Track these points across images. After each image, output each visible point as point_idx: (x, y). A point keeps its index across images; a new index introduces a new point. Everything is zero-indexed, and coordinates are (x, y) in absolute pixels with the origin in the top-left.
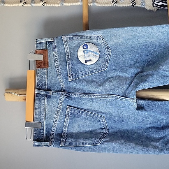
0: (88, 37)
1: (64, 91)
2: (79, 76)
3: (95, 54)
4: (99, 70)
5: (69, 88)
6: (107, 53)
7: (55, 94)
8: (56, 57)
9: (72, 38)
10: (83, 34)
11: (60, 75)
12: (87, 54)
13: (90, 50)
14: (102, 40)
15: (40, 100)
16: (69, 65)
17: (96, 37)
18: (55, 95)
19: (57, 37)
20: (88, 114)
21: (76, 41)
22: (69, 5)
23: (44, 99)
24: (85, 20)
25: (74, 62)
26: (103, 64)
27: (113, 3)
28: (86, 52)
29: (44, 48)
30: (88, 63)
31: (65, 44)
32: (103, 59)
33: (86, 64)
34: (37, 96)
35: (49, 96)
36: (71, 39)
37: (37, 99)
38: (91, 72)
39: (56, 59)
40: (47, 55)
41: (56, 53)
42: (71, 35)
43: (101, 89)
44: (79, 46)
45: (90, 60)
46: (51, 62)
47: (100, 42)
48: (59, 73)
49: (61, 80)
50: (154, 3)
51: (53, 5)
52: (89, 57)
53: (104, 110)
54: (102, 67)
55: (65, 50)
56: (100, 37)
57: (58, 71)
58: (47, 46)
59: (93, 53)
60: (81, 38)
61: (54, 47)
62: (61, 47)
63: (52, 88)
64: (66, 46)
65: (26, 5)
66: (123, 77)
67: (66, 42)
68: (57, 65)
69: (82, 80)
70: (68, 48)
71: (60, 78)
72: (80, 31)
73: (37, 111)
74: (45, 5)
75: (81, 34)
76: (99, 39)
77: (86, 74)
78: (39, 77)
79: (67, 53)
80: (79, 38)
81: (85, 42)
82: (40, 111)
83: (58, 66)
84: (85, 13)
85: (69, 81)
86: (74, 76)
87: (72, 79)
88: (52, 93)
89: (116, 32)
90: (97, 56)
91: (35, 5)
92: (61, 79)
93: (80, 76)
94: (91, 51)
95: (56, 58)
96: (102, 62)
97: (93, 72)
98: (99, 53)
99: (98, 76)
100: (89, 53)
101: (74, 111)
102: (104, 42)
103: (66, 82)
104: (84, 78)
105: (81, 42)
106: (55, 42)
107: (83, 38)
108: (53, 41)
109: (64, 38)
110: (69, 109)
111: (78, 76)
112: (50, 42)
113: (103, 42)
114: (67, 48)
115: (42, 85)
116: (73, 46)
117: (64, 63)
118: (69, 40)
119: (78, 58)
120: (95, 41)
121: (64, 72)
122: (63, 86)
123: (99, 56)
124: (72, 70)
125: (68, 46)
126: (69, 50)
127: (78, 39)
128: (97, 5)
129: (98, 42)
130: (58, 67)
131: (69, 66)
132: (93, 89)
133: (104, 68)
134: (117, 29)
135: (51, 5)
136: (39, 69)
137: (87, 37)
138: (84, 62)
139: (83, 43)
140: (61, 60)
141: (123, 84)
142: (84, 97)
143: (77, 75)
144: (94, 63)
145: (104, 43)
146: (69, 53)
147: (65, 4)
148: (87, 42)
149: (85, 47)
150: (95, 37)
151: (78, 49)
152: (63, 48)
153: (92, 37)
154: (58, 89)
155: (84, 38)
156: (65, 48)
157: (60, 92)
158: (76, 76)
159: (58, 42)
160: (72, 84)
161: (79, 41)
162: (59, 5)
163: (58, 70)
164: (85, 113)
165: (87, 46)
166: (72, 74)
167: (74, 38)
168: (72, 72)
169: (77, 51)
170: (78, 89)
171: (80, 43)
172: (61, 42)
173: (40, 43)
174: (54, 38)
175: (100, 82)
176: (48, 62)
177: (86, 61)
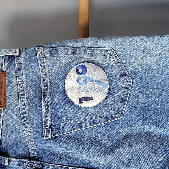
0: (88, 52)
1: (34, 158)
2: (66, 130)
3: (100, 87)
4: (107, 119)
5: (44, 152)
6: (123, 85)
7: (14, 163)
8: (21, 87)
9: (56, 51)
10: (79, 45)
11: (27, 125)
12: (84, 85)
13: (90, 76)
14: (116, 57)
16: (46, 106)
17: (103, 51)
18: (15, 166)
19: (26, 49)
21: (63, 58)
24: (83, 19)
25: (57, 100)
26: (116, 106)
28: (81, 80)
30: (86, 104)
31: (41, 63)
32: (115, 96)
33: (81, 105)
36: (54, 53)
38: (90, 123)
39: (22, 93)
40: (5, 83)
41: (22, 80)
42: (54, 46)
44: (69, 68)
45: (91, 99)
47: (110, 61)
48: (25, 121)
49: (28, 136)
52: (88, 92)
54: (112, 113)
55: (41, 74)
56: (112, 53)
57: (24, 117)
58: (6, 64)
59: (96, 84)
60: (74, 52)
61: (19, 67)
62: (32, 67)
63: (10, 151)
64: (43, 68)
66: (155, 135)
67: (44, 59)
68: (23, 105)
69: (72, 139)
70: (47, 71)
71: (27, 131)
72: (71, 38)
75: (74, 45)
76: (108, 55)
77: (80, 125)
79: (44, 80)
80: (70, 52)
81: (82, 60)
83: (24, 107)
85: (45, 139)
86: (54, 128)
87: (51, 134)
88: (9, 161)
89: (143, 45)
90: (102, 90)
92: (28, 134)
93: (69, 130)
94: (93, 80)
95: (22, 89)
96: (115, 102)
97: (94, 123)
98: (107, 83)
99: (104, 132)
100: (89, 83)
102: (119, 62)
103: (38, 140)
105: (72, 60)
106: (22, 58)
107: (78, 52)
108: (17, 56)
109: (39, 50)
111: (63, 129)
112: (11, 57)
113: (117, 63)
114: (44, 70)
116: (56, 68)
117: (36, 102)
118: (49, 54)
119: (65, 92)
120: (100, 59)
121: (35, 119)
122: (33, 148)
123: (107, 90)
124: (51, 117)
125: (46, 68)
126: (49, 76)
127: (67, 53)
129: (107, 62)
130: (23, 109)
131: (46, 108)
132: (93, 158)
133: (117, 116)
134: (144, 38)
137: (85, 51)
138: (76, 102)
139: (77, 63)
140: (32, 93)
141: (155, 152)
143: (61, 127)
144: (98, 105)
145: (119, 65)
146: (48, 80)
148: (85, 62)
149: (80, 71)
150: (101, 51)
151: (67, 74)
152: (37, 69)
153: (95, 52)
154: (23, 153)
155: (80, 53)
156: (41, 70)
157: (24, 160)
158: (58, 128)
159: (27, 59)
160: (50, 145)
161: (69, 58)
163: (23, 115)
165: (85, 69)
166: (51, 125)
167: (59, 52)
168: (51, 121)
169: (65, 78)
171: (71, 62)
172: (33, 58)
174: (19, 50)
175: (107, 143)
176: (5, 95)
177: (81, 100)
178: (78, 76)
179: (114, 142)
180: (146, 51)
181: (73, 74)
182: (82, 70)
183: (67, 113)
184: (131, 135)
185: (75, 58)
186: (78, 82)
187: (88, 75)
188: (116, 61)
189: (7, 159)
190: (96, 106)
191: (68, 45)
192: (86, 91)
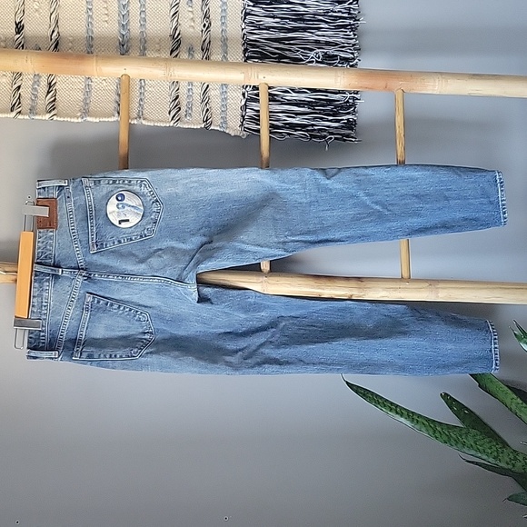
0: (126, 182)
3: (136, 211)
4: (141, 236)
5: (90, 263)
6: (155, 210)
7: (66, 273)
12: (123, 210)
13: (127, 203)
15: (40, 282)
20: (122, 308)
21: (105, 187)
22: (97, 120)
23: (48, 281)
24: (123, 149)
25: (100, 222)
27: (173, 122)
28: (120, 206)
29: (51, 196)
30: (124, 225)
33: (120, 226)
34: (36, 276)
35: (56, 277)
36: (97, 183)
37: (35, 281)
43: (142, 267)
45: (128, 220)
46: (62, 220)
50: (242, 125)
51: (69, 119)
52: (126, 215)
54: (146, 232)
59: (132, 209)
60: (114, 182)
63: (62, 264)
65: (20, 117)
66: (180, 250)
72: (112, 170)
73: (35, 300)
74: (55, 118)
77: (120, 242)
78: (40, 245)
80: (111, 182)
82: (40, 300)
84: (124, 137)
89: (172, 176)
90: (138, 214)
91: (37, 117)
94: (130, 206)
97: (131, 240)
98: (142, 208)
100: (127, 208)
101: (98, 302)
110: (90, 299)
115: (46, 257)
117: (84, 223)
120: (136, 188)
123: (142, 213)
128: (144, 122)
132: (130, 267)
134: (173, 171)
135: (66, 119)
136: (42, 230)
138: (116, 223)
140: (79, 217)
141: (178, 260)
142: (115, 279)
144: (134, 226)
147: (89, 119)
149: (120, 198)
158: (102, 244)
160: (95, 257)
161: (110, 187)
162: (80, 120)
164: (116, 306)
165: (123, 196)
170: (106, 267)
172: (80, 187)
173: (44, 188)
175: (141, 256)
176: (57, 219)
177: (120, 222)
178: (117, 202)
179: (146, 255)
180: (174, 182)
181: (113, 200)
182: (121, 198)
183: (109, 232)
184: (161, 249)
186: (118, 207)
189: (60, 270)
192: (124, 215)
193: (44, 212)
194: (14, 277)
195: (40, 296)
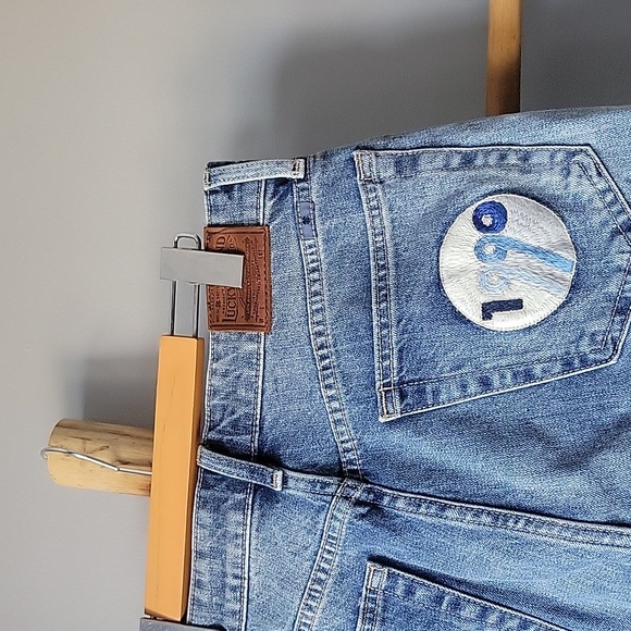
0: (512, 159)
1: (353, 474)
2: (443, 397)
3: (546, 267)
4: (568, 365)
5: (380, 457)
6: (622, 261)
7: (298, 486)
8: (314, 270)
9: (415, 160)
10: (483, 138)
11: (331, 381)
12: (498, 264)
13: (518, 236)
14: (599, 174)
15: (217, 507)
16: (384, 326)
17: (560, 157)
18: (300, 494)
19: (324, 157)
20: (492, 618)
21: (433, 182)
23: (240, 507)
24: (500, 50)
25: (417, 309)
26: (597, 326)
28: (489, 249)
29: (249, 215)
30: (502, 322)
31: (369, 201)
32: (592, 297)
33: (488, 324)
34: (206, 486)
35: (266, 496)
36: (406, 166)
37: (204, 504)
38: (515, 375)
39: (316, 287)
40: (267, 259)
41: (317, 249)
42: (408, 145)
44: (450, 211)
45: (517, 305)
47: (582, 188)
48: (325, 368)
49: (336, 411)
52: (508, 284)
53: (590, 602)
54: (585, 347)
55: (369, 232)
56: (586, 160)
57: (323, 358)
58: (270, 204)
59: (535, 261)
60: (468, 161)
61: (305, 213)
62: (344, 211)
63: (285, 452)
64: (375, 212)
67: (378, 186)
68: (318, 323)
69: (460, 423)
70: (386, 223)
71: (332, 398)
72: (465, 116)
73: (202, 566)
75: (470, 138)
76: (575, 169)
77: (485, 383)
78: (217, 382)
79: (377, 250)
80: (456, 161)
81: (492, 187)
82: (217, 568)
83: (321, 328)
85: (381, 420)
86: (410, 390)
87: (398, 408)
88: (285, 480)
92: (335, 405)
93: (451, 397)
94: (524, 249)
95: (315, 275)
96: (591, 316)
97: (529, 376)
98: (570, 256)
99: (557, 405)
100: (513, 257)
101: (409, 592)
102: (610, 190)
103: (364, 423)
104: (474, 409)
105: (462, 188)
106: (315, 186)
107: (479, 161)
108: (300, 181)
109: (364, 159)
110: (378, 578)
111: (436, 393)
112: (283, 181)
113: (604, 192)
114: (377, 221)
115: (234, 424)
116: (412, 215)
117: (357, 315)
118: (391, 171)
119: (439, 284)
120: (550, 181)
121: (353, 364)
122: (349, 445)
123: (570, 276)
124: (400, 359)
125: (384, 212)
126: (393, 237)
127: (446, 167)
129: (572, 189)
130: (320, 334)
131: (385, 332)
132: (524, 480)
133: (598, 356)
136: (223, 335)
137: (503, 157)
138: (473, 314)
139: (475, 198)
140: (346, 289)
142: (468, 523)
143: (429, 388)
144: (540, 324)
145: (609, 197)
146: (390, 250)
148: (500, 191)
149: (487, 221)
150: (552, 157)
151: (445, 231)
152: (357, 217)
153: (534, 160)
154: (322, 460)
155: (486, 165)
156: (368, 220)
157: (326, 479)
158: (421, 391)
159: (329, 187)
160: (396, 437)
161: (453, 181)
163: (321, 352)
164: (469, 612)
165: (500, 213)
166: (401, 382)
167: (423, 164)
168: (401, 370)
169: (440, 242)
171: (459, 193)
172: (345, 183)
173: (228, 189)
174: (306, 159)
176: (268, 294)
177: (488, 310)
178: (479, 235)
182: (490, 219)
185: (473, 180)
186: (480, 255)
187: (508, 232)
188: (601, 185)
189: (280, 473)
190: (534, 326)
191: (448, 139)
192: (502, 282)
193: (228, 271)
194: (141, 480)
195: (217, 553)
